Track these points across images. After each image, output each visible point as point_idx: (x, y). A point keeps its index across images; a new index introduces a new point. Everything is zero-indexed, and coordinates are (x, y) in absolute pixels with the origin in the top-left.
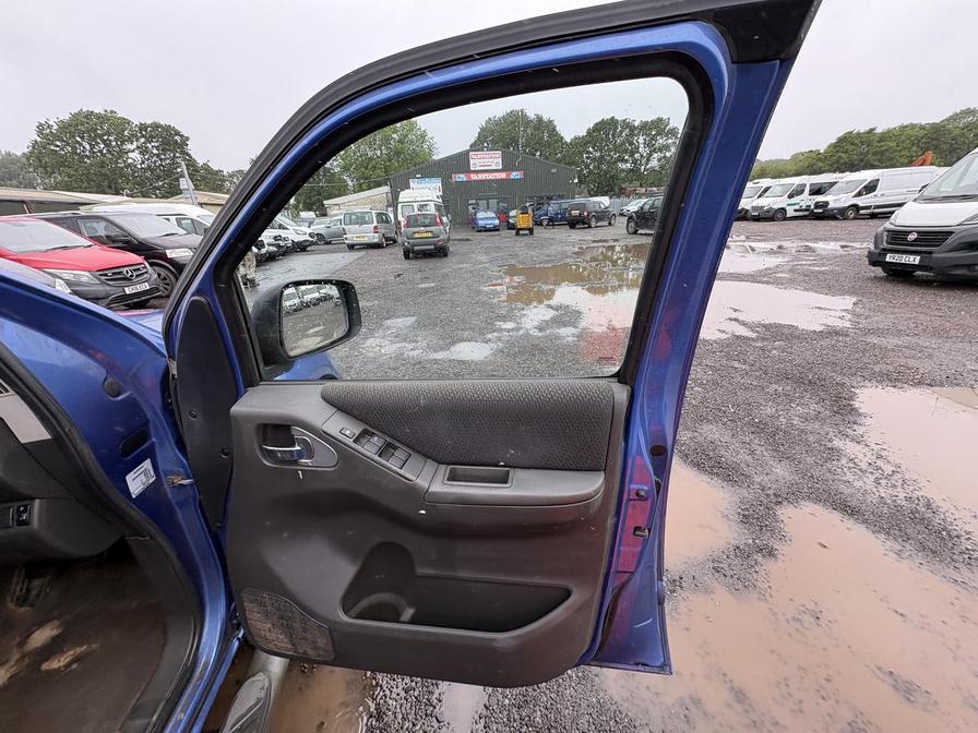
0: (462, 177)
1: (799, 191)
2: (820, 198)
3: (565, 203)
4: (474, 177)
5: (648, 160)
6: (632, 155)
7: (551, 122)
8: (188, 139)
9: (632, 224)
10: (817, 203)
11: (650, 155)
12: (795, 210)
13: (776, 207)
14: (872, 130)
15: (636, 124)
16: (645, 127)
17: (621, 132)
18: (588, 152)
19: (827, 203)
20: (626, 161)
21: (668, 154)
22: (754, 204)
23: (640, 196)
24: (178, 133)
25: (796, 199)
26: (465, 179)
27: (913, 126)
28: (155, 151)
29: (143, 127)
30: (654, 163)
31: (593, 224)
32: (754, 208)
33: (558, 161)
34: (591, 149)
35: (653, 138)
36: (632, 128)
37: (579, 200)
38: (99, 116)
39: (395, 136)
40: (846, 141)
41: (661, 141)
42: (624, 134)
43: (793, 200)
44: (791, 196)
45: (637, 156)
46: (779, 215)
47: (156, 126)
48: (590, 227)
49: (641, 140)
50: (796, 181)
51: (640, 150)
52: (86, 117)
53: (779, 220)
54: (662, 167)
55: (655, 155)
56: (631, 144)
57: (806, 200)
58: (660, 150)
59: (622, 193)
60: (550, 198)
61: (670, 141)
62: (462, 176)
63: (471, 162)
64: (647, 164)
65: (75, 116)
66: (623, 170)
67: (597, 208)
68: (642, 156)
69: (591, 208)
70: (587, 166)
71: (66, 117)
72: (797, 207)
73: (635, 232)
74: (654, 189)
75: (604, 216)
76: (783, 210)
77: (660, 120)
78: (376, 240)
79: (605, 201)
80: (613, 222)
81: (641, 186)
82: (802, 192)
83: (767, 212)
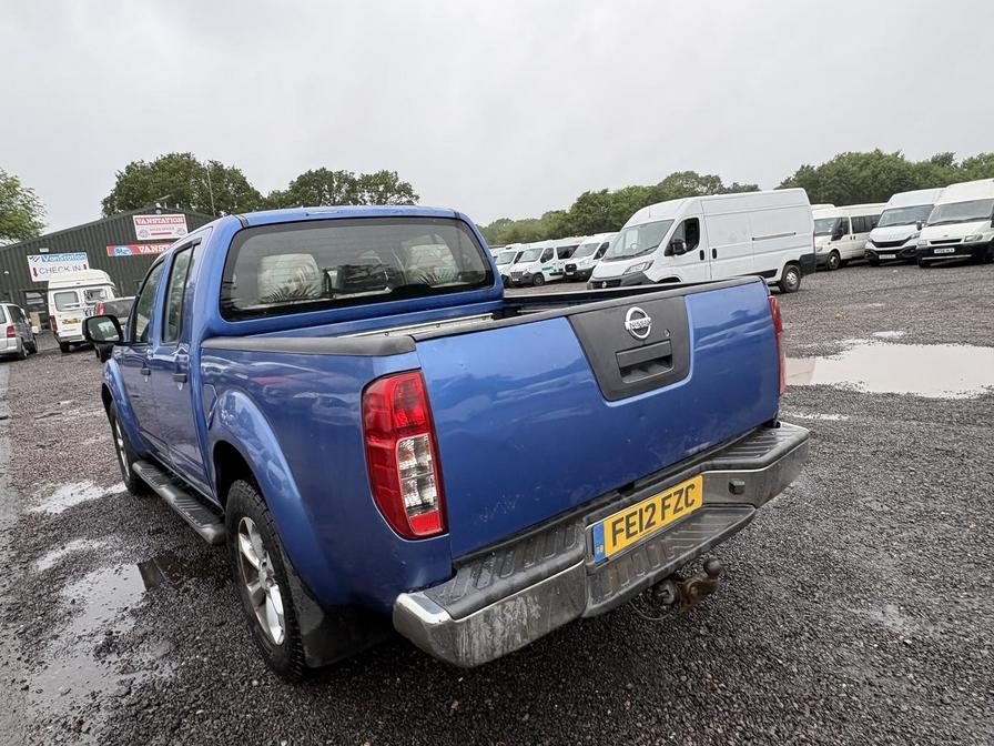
0: (124, 251)
1: (547, 257)
2: (569, 261)
4: (145, 250)
10: (567, 266)
12: (551, 274)
13: (533, 271)
14: (605, 191)
15: (357, 177)
16: (368, 182)
17: (339, 187)
19: (574, 265)
22: (512, 270)
25: (548, 263)
26: (129, 253)
27: (637, 188)
32: (513, 274)
35: (382, 195)
36: (353, 183)
40: (586, 201)
42: (343, 190)
43: (546, 265)
44: (543, 261)
46: (538, 280)
50: (543, 245)
53: (538, 285)
56: (357, 200)
57: (557, 264)
62: (124, 248)
63: (138, 229)
72: (552, 271)
76: (540, 275)
77: (385, 174)
78: (13, 348)
82: (552, 256)
83: (526, 277)
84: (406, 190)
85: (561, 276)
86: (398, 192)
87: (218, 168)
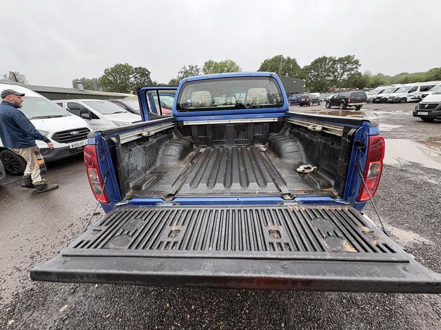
1: (414, 90)
3: (299, 96)
5: (342, 75)
6: (333, 73)
7: (294, 60)
8: (150, 73)
9: (328, 104)
10: (423, 95)
11: (343, 73)
12: (412, 99)
13: (401, 97)
15: (337, 59)
16: (341, 60)
17: (329, 63)
18: (311, 73)
20: (330, 76)
21: (353, 72)
22: (391, 96)
23: (335, 92)
24: (147, 71)
28: (139, 77)
29: (136, 69)
30: (345, 76)
31: (311, 104)
32: (390, 98)
33: (297, 77)
34: (313, 71)
35: (345, 65)
36: (335, 61)
37: (305, 94)
38: (123, 66)
39: (226, 69)
41: (349, 66)
42: (330, 64)
43: (411, 94)
44: (409, 92)
45: (336, 74)
46: (403, 101)
47: (140, 68)
48: (309, 106)
49: (339, 66)
50: (413, 85)
51: (338, 71)
52: (120, 66)
53: (402, 103)
54: (349, 78)
55: (346, 73)
56: (333, 68)
57: (418, 94)
58: (349, 70)
59: (327, 91)
60: (293, 94)
61: (354, 66)
64: (341, 77)
65: (116, 66)
66: (329, 80)
67: (313, 98)
68: (339, 73)
69: (310, 97)
70: (310, 79)
71: (113, 66)
72: (413, 97)
73: (330, 108)
74: (344, 89)
75: (316, 101)
76: (405, 99)
77: (349, 57)
79: (317, 95)
80: (320, 104)
81: (337, 87)
82: (416, 90)
83: (397, 99)
84: (357, 62)
85: (418, 100)
86: (352, 63)
87: (289, 59)
